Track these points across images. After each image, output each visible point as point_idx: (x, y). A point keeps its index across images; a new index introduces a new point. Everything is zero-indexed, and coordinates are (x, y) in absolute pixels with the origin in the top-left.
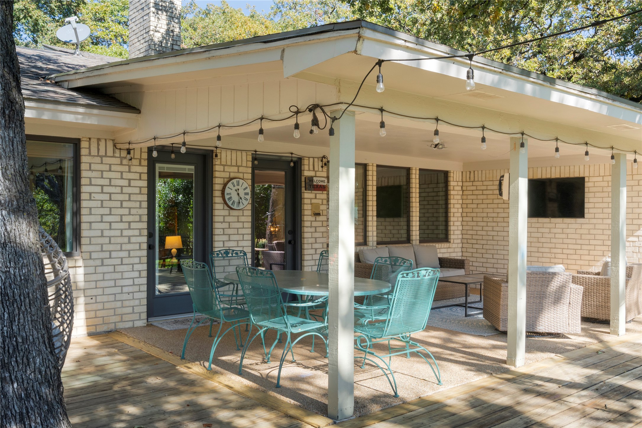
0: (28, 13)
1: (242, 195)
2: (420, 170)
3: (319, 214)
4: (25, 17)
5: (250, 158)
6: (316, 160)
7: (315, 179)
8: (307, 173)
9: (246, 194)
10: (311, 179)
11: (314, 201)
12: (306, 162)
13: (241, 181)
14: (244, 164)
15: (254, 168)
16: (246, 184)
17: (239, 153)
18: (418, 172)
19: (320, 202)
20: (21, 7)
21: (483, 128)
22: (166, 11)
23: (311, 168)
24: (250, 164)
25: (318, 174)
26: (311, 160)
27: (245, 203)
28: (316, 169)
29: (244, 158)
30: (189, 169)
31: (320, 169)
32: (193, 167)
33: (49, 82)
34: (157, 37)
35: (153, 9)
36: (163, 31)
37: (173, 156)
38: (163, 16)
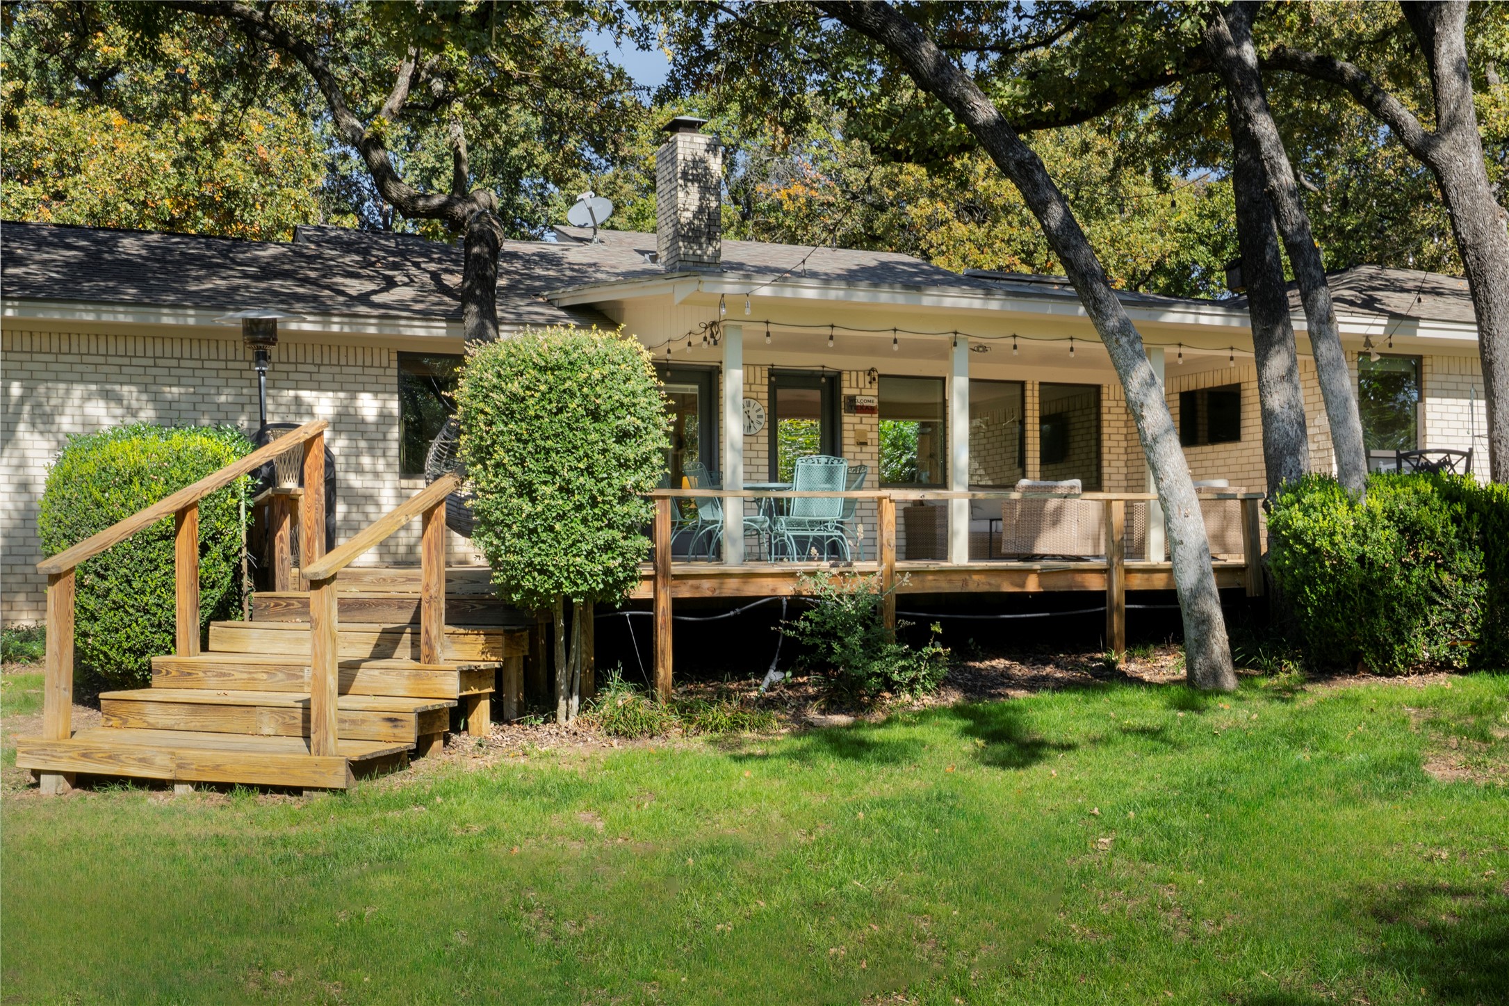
0: (532, 160)
1: (754, 417)
2: (1041, 384)
3: (865, 444)
4: (528, 168)
5: (766, 374)
6: (861, 374)
7: (858, 398)
8: (847, 391)
9: (760, 417)
10: (852, 399)
11: (857, 427)
12: (845, 377)
13: (752, 402)
14: (758, 381)
15: (770, 384)
16: (758, 406)
17: (751, 368)
18: (1037, 387)
19: (868, 428)
20: (522, 153)
21: (895, 330)
22: (699, 182)
23: (854, 384)
24: (766, 381)
25: (864, 392)
26: (854, 374)
27: (759, 427)
28: (861, 385)
29: (758, 374)
30: (692, 389)
31: (868, 385)
32: (696, 387)
33: (541, 300)
34: (686, 216)
35: (681, 182)
36: (694, 208)
37: (668, 374)
38: (694, 189)
